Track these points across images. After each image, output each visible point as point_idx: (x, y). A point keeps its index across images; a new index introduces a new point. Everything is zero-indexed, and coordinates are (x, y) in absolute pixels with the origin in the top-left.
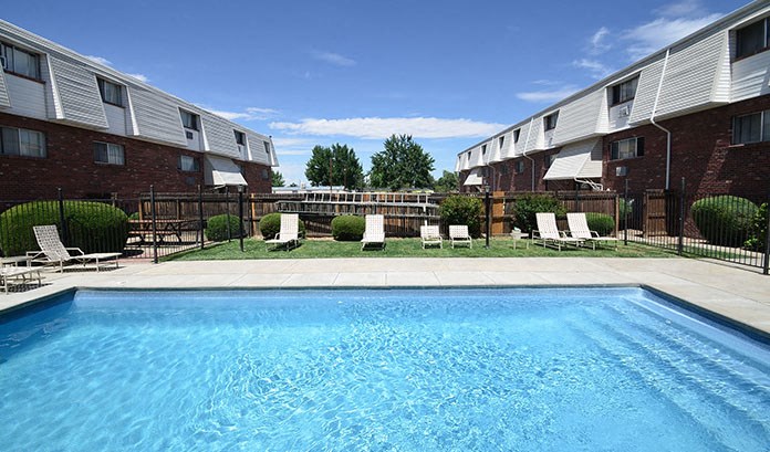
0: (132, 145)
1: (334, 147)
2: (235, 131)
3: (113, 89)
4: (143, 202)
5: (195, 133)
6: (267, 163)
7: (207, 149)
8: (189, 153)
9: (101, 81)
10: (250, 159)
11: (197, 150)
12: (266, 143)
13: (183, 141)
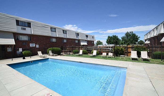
0: (68, 39)
1: (113, 36)
2: (86, 35)
3: (65, 31)
4: (67, 48)
5: (78, 36)
6: (93, 40)
7: (80, 39)
8: (77, 40)
9: (63, 30)
10: (89, 40)
11: (78, 39)
12: (93, 37)
13: (75, 38)
